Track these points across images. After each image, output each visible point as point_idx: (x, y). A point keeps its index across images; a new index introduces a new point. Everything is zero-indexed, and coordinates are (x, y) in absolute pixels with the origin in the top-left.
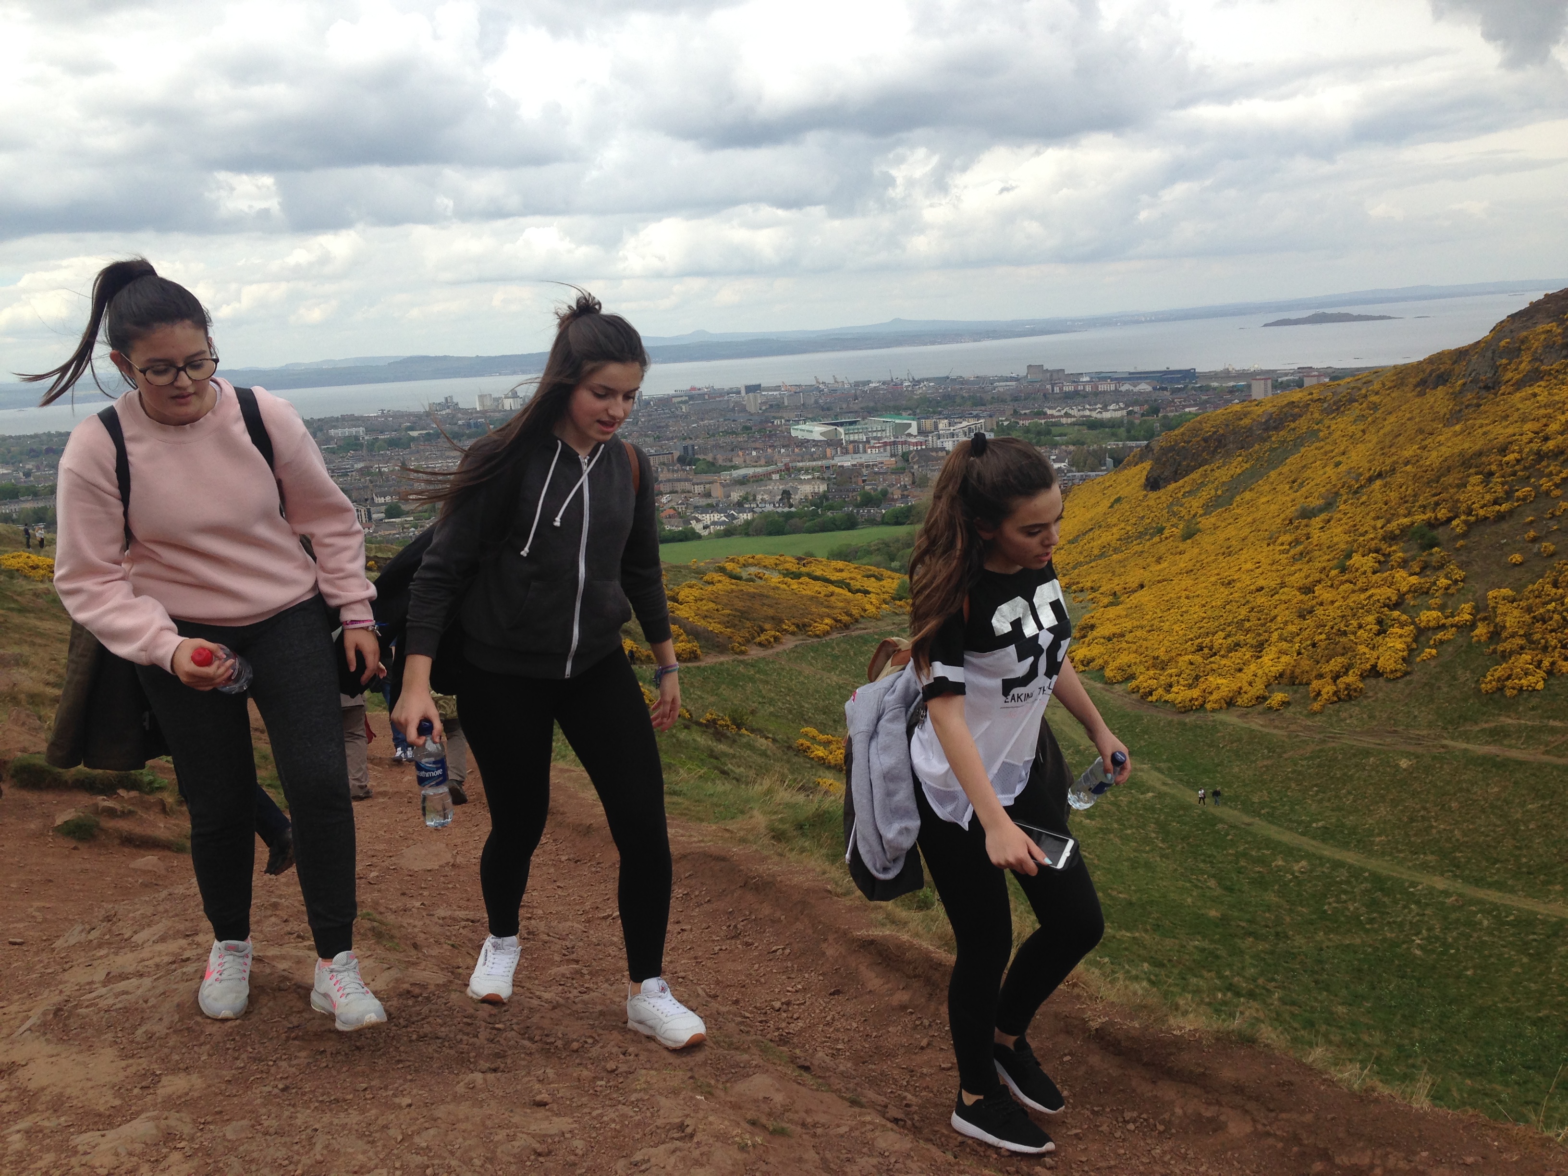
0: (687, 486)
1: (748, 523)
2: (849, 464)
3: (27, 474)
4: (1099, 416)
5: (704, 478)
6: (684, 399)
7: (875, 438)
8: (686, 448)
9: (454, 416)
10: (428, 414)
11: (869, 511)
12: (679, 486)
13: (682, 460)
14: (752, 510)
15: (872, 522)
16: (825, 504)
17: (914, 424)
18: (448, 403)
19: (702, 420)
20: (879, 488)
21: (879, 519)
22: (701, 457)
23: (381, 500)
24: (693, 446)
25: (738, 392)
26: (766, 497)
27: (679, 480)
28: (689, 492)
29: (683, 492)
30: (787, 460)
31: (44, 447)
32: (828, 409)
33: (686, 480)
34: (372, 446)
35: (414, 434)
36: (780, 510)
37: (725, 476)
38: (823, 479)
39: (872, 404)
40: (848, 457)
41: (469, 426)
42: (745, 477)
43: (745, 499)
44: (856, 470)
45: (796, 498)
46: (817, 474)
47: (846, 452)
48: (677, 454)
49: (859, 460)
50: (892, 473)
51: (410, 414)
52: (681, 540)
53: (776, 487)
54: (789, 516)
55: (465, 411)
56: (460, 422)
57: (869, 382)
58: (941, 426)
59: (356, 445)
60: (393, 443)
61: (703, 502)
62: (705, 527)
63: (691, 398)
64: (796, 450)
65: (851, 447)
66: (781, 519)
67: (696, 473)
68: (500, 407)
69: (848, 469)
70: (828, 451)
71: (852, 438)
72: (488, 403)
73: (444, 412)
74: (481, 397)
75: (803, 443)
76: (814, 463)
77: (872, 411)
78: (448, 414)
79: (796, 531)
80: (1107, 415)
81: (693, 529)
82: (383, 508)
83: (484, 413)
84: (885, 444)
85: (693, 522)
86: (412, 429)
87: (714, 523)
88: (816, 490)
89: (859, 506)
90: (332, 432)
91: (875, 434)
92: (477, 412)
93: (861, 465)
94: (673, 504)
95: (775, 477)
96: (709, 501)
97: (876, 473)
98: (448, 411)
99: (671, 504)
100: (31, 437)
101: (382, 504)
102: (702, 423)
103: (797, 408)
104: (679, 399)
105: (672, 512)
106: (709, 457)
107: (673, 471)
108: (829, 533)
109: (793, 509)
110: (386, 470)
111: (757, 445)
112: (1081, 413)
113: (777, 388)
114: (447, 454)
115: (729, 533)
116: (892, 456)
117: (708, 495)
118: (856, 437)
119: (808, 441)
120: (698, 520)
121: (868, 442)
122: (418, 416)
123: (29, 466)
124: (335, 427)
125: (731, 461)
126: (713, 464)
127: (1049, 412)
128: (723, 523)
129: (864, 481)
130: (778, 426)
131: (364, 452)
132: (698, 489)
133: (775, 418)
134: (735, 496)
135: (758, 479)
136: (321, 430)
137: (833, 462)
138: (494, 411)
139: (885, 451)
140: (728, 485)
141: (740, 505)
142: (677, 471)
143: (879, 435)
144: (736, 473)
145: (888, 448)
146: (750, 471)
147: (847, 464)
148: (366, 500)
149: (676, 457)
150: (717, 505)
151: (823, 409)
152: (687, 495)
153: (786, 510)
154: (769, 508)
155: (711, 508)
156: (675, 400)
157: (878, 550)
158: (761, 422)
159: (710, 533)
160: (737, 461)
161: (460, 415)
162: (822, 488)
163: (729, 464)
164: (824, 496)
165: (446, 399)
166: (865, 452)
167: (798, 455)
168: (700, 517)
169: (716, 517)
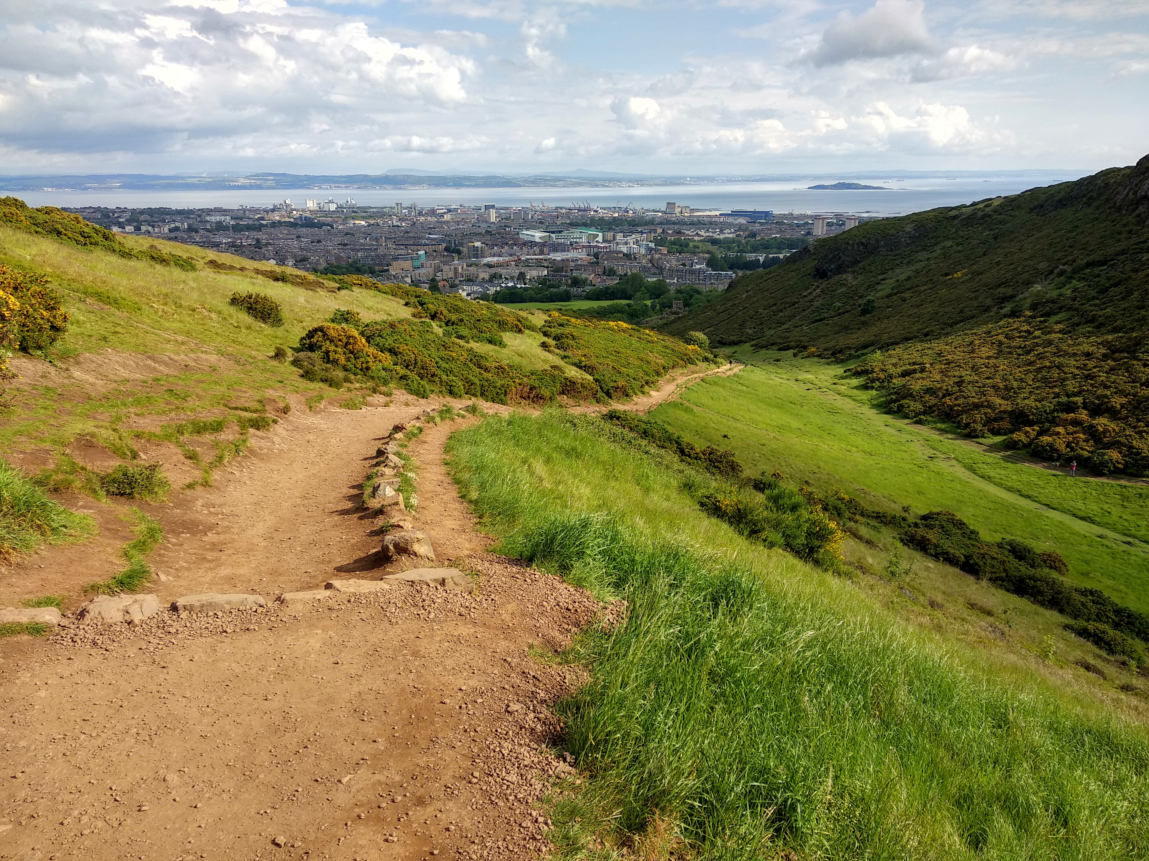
1: (497, 293)
2: (559, 259)
4: (718, 237)
6: (445, 211)
7: (575, 243)
8: (450, 242)
9: (291, 212)
10: (272, 210)
11: (577, 290)
13: (450, 250)
14: (499, 285)
15: (579, 297)
16: (547, 283)
17: (601, 235)
18: (286, 205)
19: (459, 225)
20: (582, 275)
21: (584, 296)
22: (460, 248)
24: (456, 242)
25: (480, 209)
26: (508, 277)
30: (519, 253)
32: (542, 223)
34: (234, 229)
35: (264, 222)
36: (518, 286)
38: (544, 267)
39: (568, 222)
40: (559, 254)
41: (301, 219)
42: (492, 263)
43: (494, 277)
44: (565, 263)
45: (528, 279)
46: (540, 264)
47: (557, 250)
48: (444, 245)
49: (566, 257)
50: (588, 266)
53: (513, 271)
54: (524, 290)
56: (295, 217)
58: (618, 237)
59: (224, 227)
60: (249, 228)
62: (468, 295)
63: (450, 210)
64: (524, 248)
65: (560, 247)
66: (520, 292)
68: (324, 209)
69: (559, 261)
70: (546, 249)
71: (560, 242)
75: (528, 243)
76: (537, 257)
77: (572, 225)
80: (722, 236)
83: (312, 211)
84: (583, 247)
85: (460, 291)
86: (262, 219)
87: (474, 292)
88: (541, 274)
89: (570, 286)
90: (208, 218)
91: (575, 240)
92: (307, 211)
93: (568, 260)
95: (512, 264)
97: (578, 266)
99: (444, 279)
102: (458, 227)
103: (520, 221)
104: (442, 211)
105: (445, 283)
107: (443, 256)
109: (527, 286)
110: (245, 244)
111: (499, 243)
112: (707, 234)
116: (588, 255)
118: (563, 241)
119: (532, 242)
120: (463, 290)
121: (571, 245)
122: (267, 211)
124: (209, 215)
127: (687, 232)
128: (480, 292)
129: (571, 270)
130: (509, 232)
131: (230, 232)
133: (507, 226)
134: (487, 275)
135: (501, 265)
136: (200, 216)
137: (549, 257)
138: (318, 211)
139: (583, 251)
141: (491, 281)
143: (578, 240)
144: (486, 261)
145: (585, 249)
146: (493, 260)
149: (444, 247)
150: (475, 280)
151: (539, 222)
153: (522, 286)
154: (511, 284)
155: (471, 282)
156: (439, 212)
158: (497, 229)
161: (295, 212)
162: (544, 273)
164: (546, 279)
165: (285, 202)
166: (569, 251)
167: (525, 251)
168: (464, 288)
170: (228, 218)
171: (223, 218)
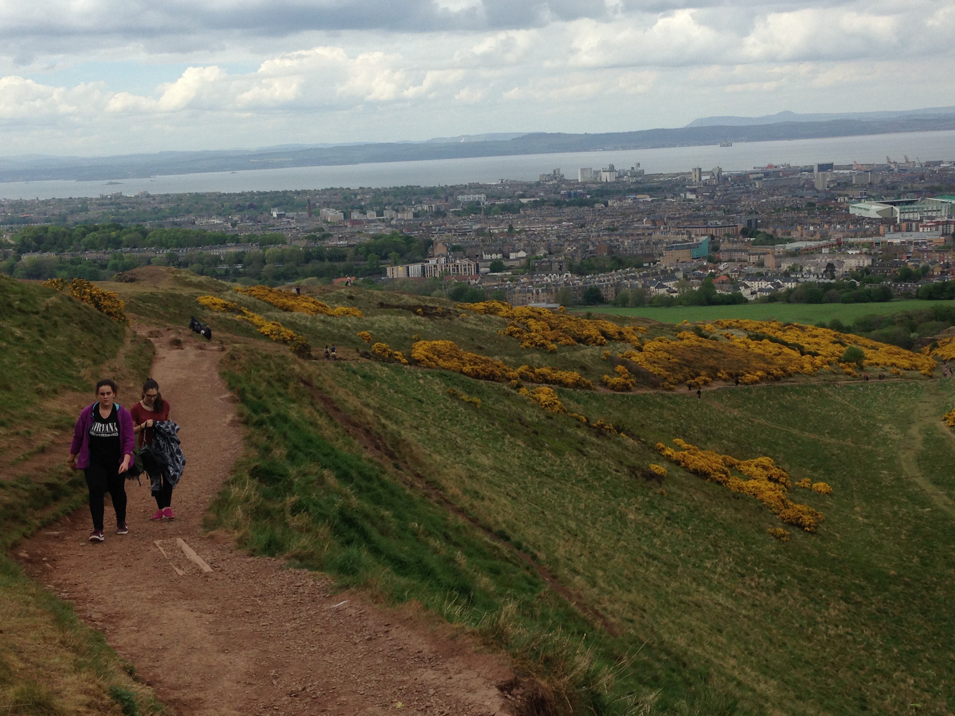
0: (744, 256)
1: (790, 291)
2: (899, 241)
3: (234, 225)
5: (759, 249)
6: (760, 175)
7: (928, 218)
8: (750, 222)
9: (559, 186)
10: (538, 184)
11: (906, 286)
12: (737, 256)
13: (745, 233)
14: (796, 280)
15: (907, 296)
16: (865, 277)
18: (556, 175)
19: (772, 195)
20: (921, 265)
21: (914, 294)
22: (761, 230)
23: (488, 257)
24: (757, 220)
25: (811, 170)
26: (812, 269)
27: (736, 250)
28: (745, 261)
29: (740, 261)
30: (841, 235)
31: (248, 203)
32: (893, 188)
33: (742, 251)
34: (488, 211)
35: (524, 201)
36: (821, 281)
37: (779, 248)
38: (870, 254)
39: (937, 184)
40: (899, 235)
41: (569, 195)
42: (797, 250)
43: (793, 270)
44: (903, 247)
45: (839, 271)
46: (865, 250)
47: (898, 230)
48: (740, 227)
49: (909, 238)
50: (937, 251)
51: (525, 184)
52: (729, 304)
53: (823, 260)
54: (828, 286)
55: (568, 183)
56: (562, 192)
57: (941, 162)
59: (477, 208)
60: (506, 209)
61: (755, 270)
62: (753, 293)
63: (767, 175)
64: (851, 227)
65: (904, 225)
66: (820, 290)
67: (754, 244)
68: (598, 180)
69: (897, 246)
70: (882, 228)
71: (907, 216)
72: (589, 176)
73: (551, 183)
74: (583, 170)
75: (859, 220)
76: (865, 239)
77: (934, 192)
78: (554, 184)
79: (831, 300)
81: (741, 294)
82: (489, 263)
83: (584, 184)
84: (938, 223)
85: (742, 288)
86: (523, 196)
87: (761, 290)
88: (861, 265)
89: (897, 280)
90: (460, 198)
91: (930, 214)
92: (578, 183)
93: (910, 243)
94: (728, 271)
95: (825, 251)
96: (761, 270)
97: (923, 251)
98: (555, 182)
99: (725, 272)
100: (239, 195)
101: (488, 260)
102: (771, 198)
103: (863, 186)
104: (755, 176)
105: (725, 278)
106: (770, 231)
107: (733, 242)
108: (863, 304)
109: (833, 281)
110: (497, 231)
111: (816, 221)
113: (849, 167)
114: (548, 219)
115: (772, 299)
116: (943, 235)
117: (761, 264)
118: (911, 216)
119: (864, 218)
120: (747, 287)
121: (921, 221)
122: (530, 186)
123: (235, 218)
124: (463, 193)
125: (789, 234)
126: (771, 237)
128: (769, 290)
129: (908, 258)
130: (841, 203)
131: (481, 216)
132: (753, 259)
133: (840, 195)
134: (785, 266)
135: (809, 252)
136: (452, 195)
137: (882, 239)
138: (593, 183)
139: (937, 230)
140: (781, 257)
141: (786, 276)
142: (736, 242)
143: (934, 214)
144: (790, 246)
145: (941, 227)
146: (802, 245)
147: (897, 241)
148: (477, 256)
149: (740, 229)
150: (767, 274)
151: (888, 188)
152: (743, 264)
153: (827, 281)
154: (812, 278)
155: (760, 276)
156: (751, 177)
157: (901, 321)
158: (826, 199)
159: (756, 299)
160: (795, 235)
161: (564, 186)
162: (867, 262)
163: (786, 237)
164: (866, 270)
165: (555, 171)
166: (917, 230)
167: (852, 231)
168: (748, 283)
169: (764, 284)
170: (483, 196)
171: (477, 196)
